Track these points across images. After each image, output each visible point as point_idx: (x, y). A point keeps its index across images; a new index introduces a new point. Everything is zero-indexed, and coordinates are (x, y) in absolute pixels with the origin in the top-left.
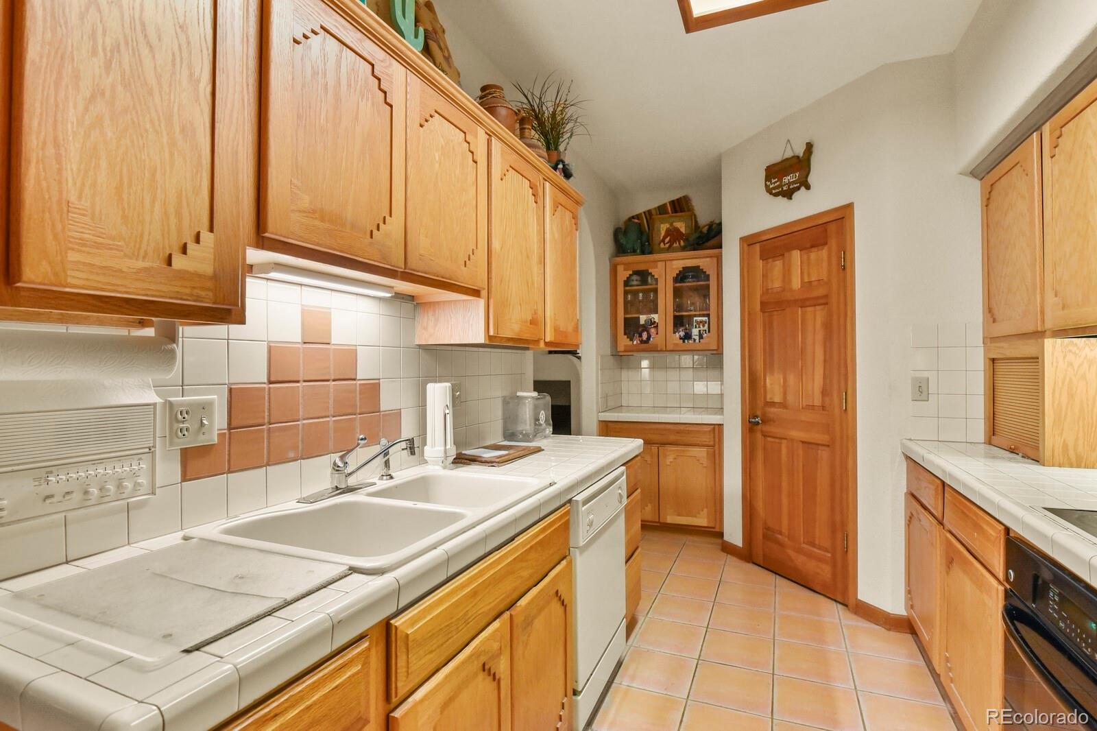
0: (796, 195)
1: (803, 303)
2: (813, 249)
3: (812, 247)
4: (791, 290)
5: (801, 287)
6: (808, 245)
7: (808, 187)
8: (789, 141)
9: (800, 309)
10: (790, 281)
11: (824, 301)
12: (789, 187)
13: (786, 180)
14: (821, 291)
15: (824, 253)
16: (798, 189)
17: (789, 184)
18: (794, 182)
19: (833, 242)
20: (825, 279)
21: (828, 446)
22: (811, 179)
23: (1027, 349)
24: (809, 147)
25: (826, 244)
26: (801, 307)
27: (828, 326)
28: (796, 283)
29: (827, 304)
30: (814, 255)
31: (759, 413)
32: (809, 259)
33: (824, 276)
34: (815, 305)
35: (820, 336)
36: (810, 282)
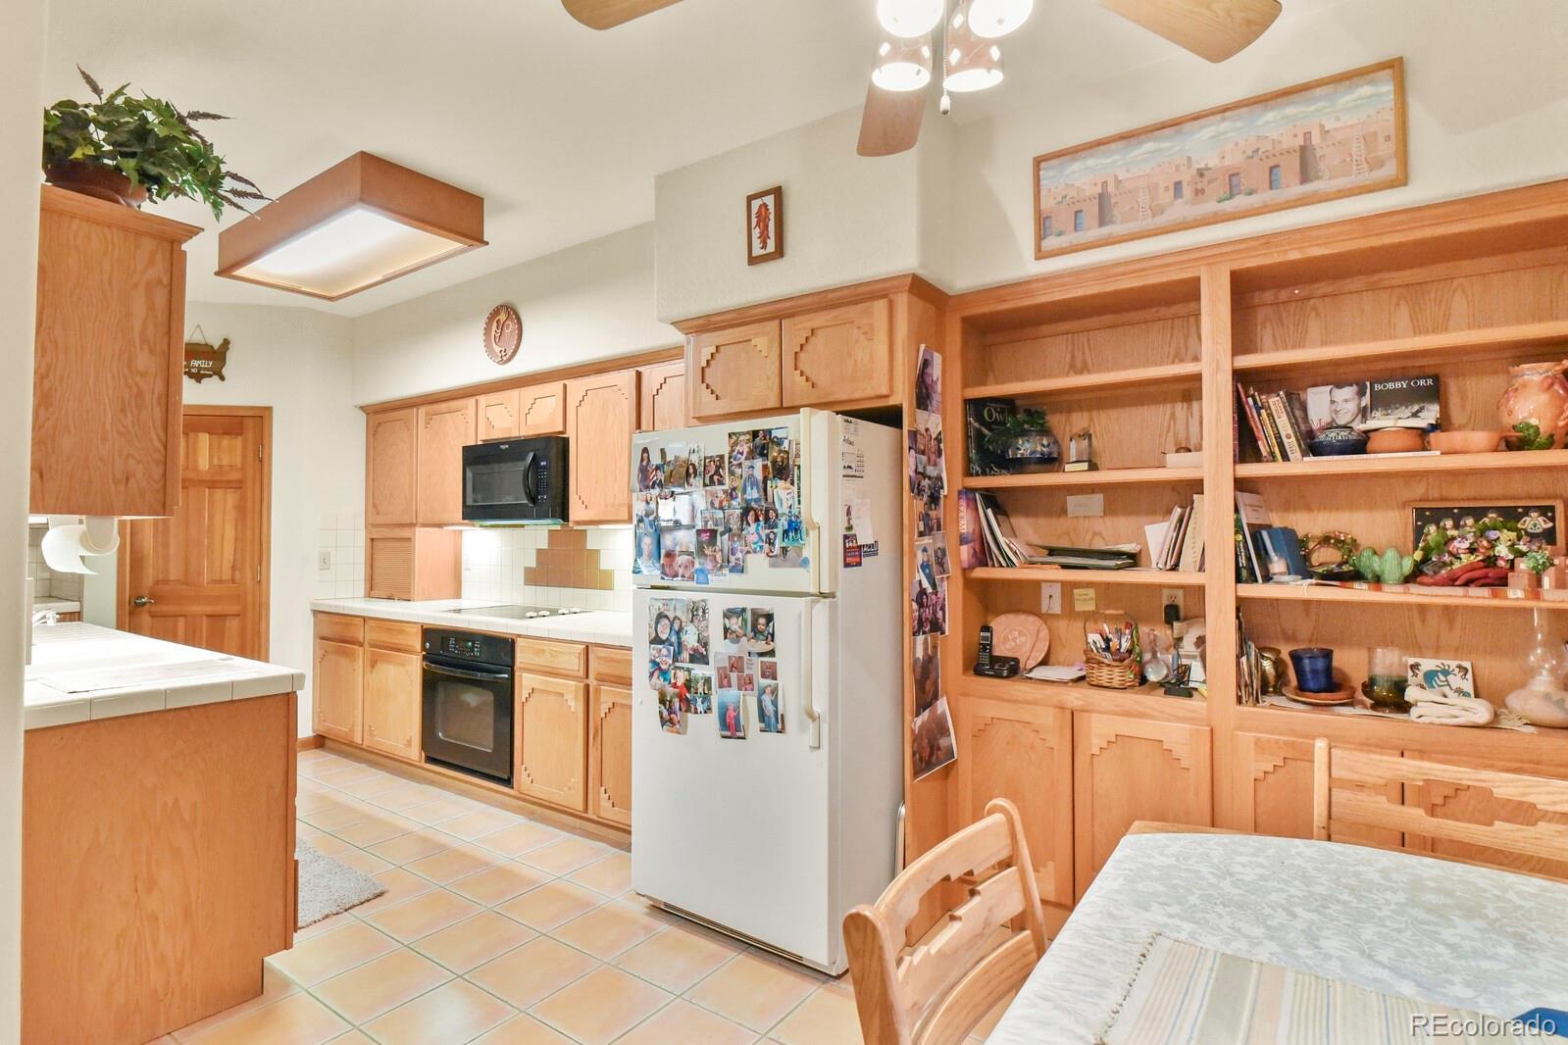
0: (205, 381)
1: (212, 485)
2: (224, 436)
3: (224, 434)
4: (196, 469)
5: (209, 468)
6: (221, 431)
7: (222, 378)
8: (199, 326)
9: (207, 490)
10: (195, 461)
11: (239, 485)
12: (199, 371)
13: (196, 363)
14: (235, 476)
15: (239, 441)
16: (210, 376)
17: (199, 368)
18: (205, 369)
19: (250, 435)
20: (239, 466)
21: (238, 615)
22: (224, 371)
23: (405, 533)
24: (226, 343)
25: (241, 434)
26: (209, 488)
27: (241, 509)
28: (203, 464)
29: (240, 488)
30: (226, 441)
31: (145, 592)
32: (219, 444)
33: (238, 461)
34: (226, 488)
35: (231, 515)
36: (220, 466)
